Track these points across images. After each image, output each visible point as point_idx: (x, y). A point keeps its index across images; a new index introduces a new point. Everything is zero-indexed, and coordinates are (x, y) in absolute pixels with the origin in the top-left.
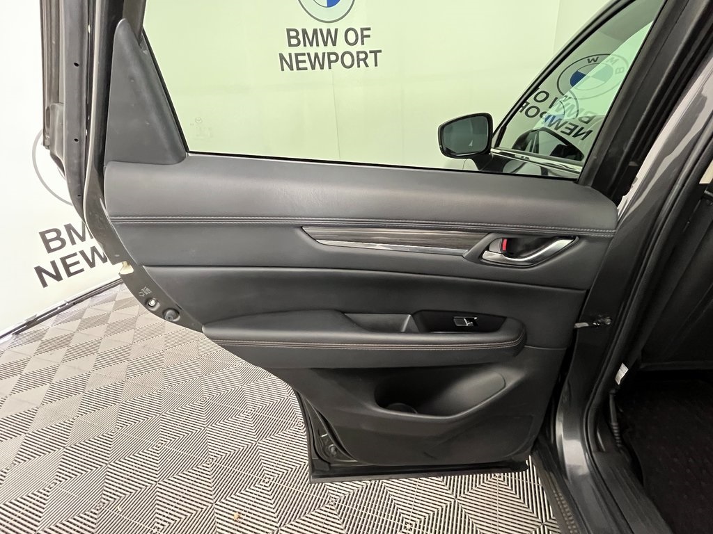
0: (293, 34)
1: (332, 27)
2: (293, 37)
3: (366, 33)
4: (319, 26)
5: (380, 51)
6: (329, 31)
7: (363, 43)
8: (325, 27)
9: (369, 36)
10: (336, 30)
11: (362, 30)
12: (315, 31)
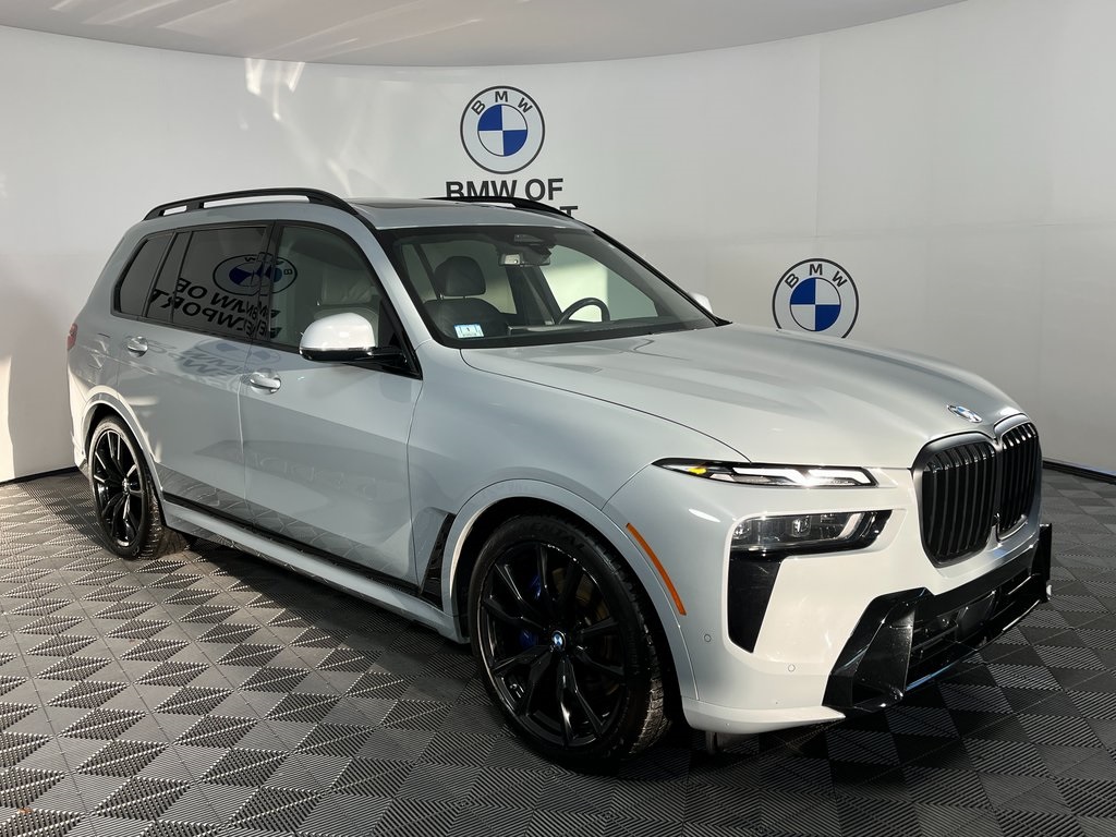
0: (454, 188)
1: (509, 179)
2: (455, 192)
3: (555, 185)
4: (489, 177)
5: (576, 208)
6: (504, 184)
7: (551, 198)
8: (498, 179)
9: (560, 189)
10: (515, 182)
11: (551, 181)
12: (485, 184)
